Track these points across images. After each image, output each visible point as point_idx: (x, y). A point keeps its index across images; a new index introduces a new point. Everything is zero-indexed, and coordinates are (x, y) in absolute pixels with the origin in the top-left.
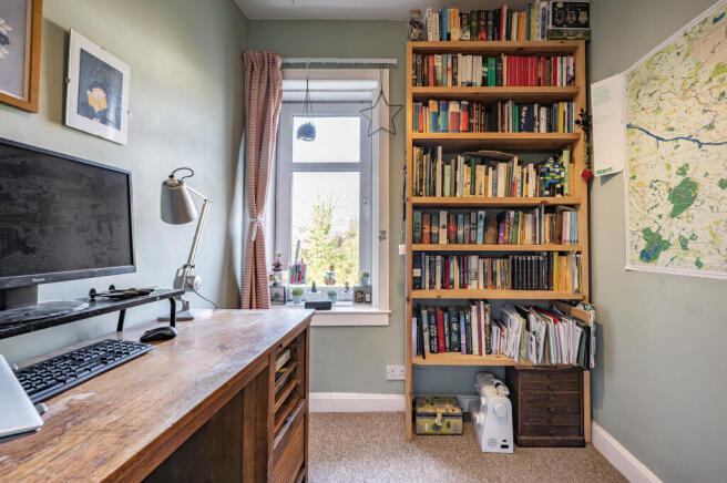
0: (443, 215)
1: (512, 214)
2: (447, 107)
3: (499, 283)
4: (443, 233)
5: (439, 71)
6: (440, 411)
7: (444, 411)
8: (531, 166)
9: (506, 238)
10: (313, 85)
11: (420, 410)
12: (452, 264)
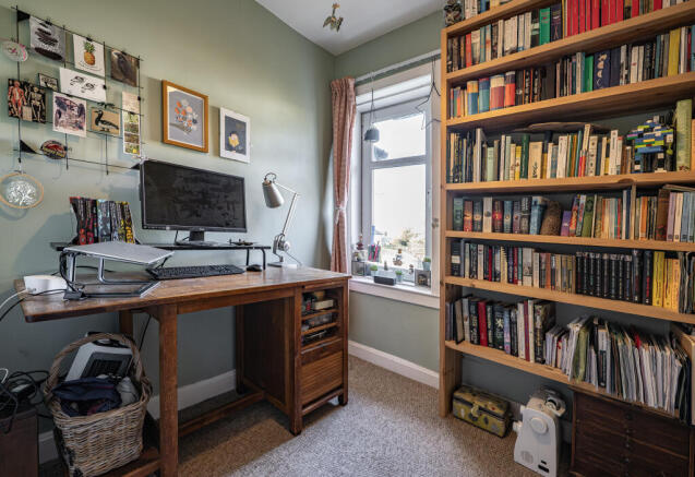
0: (488, 202)
1: (583, 199)
2: (489, 84)
3: (559, 283)
4: (488, 221)
5: (477, 47)
6: (478, 403)
7: (483, 406)
8: (614, 134)
9: (572, 228)
10: (377, 94)
11: (457, 394)
12: (497, 256)
